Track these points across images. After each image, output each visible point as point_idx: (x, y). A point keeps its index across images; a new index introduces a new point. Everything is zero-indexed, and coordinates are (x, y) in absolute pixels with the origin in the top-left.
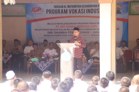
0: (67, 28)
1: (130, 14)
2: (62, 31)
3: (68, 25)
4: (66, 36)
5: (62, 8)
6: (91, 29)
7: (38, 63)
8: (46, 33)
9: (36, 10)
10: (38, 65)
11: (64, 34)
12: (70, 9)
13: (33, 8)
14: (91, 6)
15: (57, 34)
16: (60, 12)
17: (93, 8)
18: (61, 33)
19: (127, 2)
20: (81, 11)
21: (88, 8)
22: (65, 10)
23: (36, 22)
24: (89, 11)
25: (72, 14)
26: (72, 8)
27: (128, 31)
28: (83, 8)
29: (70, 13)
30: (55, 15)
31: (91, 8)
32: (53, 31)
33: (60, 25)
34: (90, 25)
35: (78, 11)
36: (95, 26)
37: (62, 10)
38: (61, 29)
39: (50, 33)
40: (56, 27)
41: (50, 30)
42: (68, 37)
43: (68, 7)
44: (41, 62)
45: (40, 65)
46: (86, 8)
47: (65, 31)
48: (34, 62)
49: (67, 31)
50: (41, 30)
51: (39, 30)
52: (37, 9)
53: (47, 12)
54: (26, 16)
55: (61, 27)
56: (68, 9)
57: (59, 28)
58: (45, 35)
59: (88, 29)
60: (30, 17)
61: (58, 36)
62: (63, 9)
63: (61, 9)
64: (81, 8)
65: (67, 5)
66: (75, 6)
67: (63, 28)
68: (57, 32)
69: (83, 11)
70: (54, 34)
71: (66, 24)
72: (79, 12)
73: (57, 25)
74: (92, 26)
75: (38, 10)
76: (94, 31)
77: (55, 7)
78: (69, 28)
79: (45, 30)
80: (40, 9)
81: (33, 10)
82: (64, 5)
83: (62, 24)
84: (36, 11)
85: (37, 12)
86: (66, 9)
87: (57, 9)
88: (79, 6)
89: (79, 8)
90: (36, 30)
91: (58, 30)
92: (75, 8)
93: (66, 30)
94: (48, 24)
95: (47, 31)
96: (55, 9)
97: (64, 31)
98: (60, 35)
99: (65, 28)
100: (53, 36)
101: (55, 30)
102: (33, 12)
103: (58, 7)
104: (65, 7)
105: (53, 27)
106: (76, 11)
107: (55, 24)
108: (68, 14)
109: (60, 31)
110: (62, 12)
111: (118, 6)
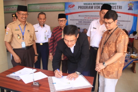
2: (88, 21)
3: (93, 17)
8: (77, 22)
9: (72, 7)
12: (95, 5)
14: (110, 4)
15: (85, 23)
16: (88, 8)
23: (71, 15)
25: (96, 10)
26: (96, 5)
27: (136, 23)
30: (84, 10)
32: (82, 21)
33: (87, 17)
37: (89, 6)
38: (88, 19)
39: (80, 22)
40: (85, 18)
41: (81, 20)
43: (94, 4)
50: (74, 20)
51: (73, 20)
52: (72, 6)
53: (79, 8)
54: (64, 11)
55: (88, 18)
56: (94, 5)
57: (86, 19)
60: (67, 11)
61: (86, 24)
62: (90, 5)
67: (89, 19)
68: (85, 22)
70: (83, 23)
71: (92, 16)
73: (85, 17)
75: (73, 7)
77: (85, 4)
80: (74, 6)
81: (70, 6)
82: (90, 3)
83: (89, 16)
84: (71, 7)
85: (72, 8)
86: (92, 6)
90: (71, 20)
91: (86, 20)
92: (98, 5)
94: (79, 16)
95: (78, 21)
96: (84, 6)
97: (90, 21)
98: (87, 24)
99: (91, 19)
100: (82, 24)
101: (84, 20)
102: (69, 8)
103: (86, 4)
104: (91, 4)
105: (83, 18)
106: (99, 7)
107: (84, 16)
108: (94, 9)
109: (87, 21)
110: (89, 8)
111: (131, 4)
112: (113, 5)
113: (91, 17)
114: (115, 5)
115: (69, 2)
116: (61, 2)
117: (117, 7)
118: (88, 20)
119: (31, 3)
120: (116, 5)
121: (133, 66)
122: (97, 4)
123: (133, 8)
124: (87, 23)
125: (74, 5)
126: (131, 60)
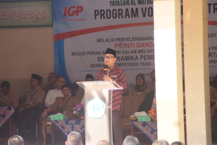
0: (137, 49)
2: (127, 55)
3: (141, 42)
4: (137, 64)
5: (127, 7)
7: (64, 123)
9: (74, 12)
10: (63, 127)
11: (133, 61)
12: (144, 6)
13: (66, 8)
16: (124, 14)
18: (127, 58)
22: (132, 10)
23: (74, 38)
29: (144, 16)
30: (113, 22)
33: (123, 43)
37: (127, 10)
38: (125, 49)
39: (103, 59)
42: (140, 67)
43: (140, 2)
44: (70, 122)
45: (68, 128)
47: (135, 55)
48: (56, 121)
49: (139, 55)
50: (83, 54)
51: (80, 54)
52: (75, 9)
53: (96, 15)
54: (52, 26)
55: (126, 45)
56: (139, 7)
57: (121, 50)
58: (92, 66)
60: (61, 28)
62: (129, 7)
63: (124, 8)
67: (130, 49)
68: (118, 58)
71: (136, 39)
73: (118, 42)
75: (77, 12)
77: (113, 3)
78: (143, 48)
79: (93, 53)
80: (80, 9)
81: (67, 12)
83: (128, 39)
84: (73, 15)
85: (74, 17)
86: (134, 7)
87: (117, 8)
90: (73, 54)
93: (135, 52)
94: (99, 40)
95: (97, 56)
96: (111, 8)
97: (132, 55)
98: (125, 64)
99: (133, 49)
102: (68, 17)
103: (118, 3)
107: (113, 40)
108: (140, 19)
109: (124, 55)
110: (127, 15)
113: (136, 42)
118: (126, 52)
124: (123, 62)
125: (82, 8)
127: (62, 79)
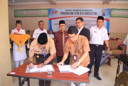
0: (73, 24)
1: (111, 16)
6: (87, 25)
12: (75, 12)
14: (88, 10)
16: (69, 14)
17: (89, 12)
19: (109, 9)
20: (82, 14)
21: (86, 12)
22: (72, 13)
23: (55, 20)
24: (86, 13)
26: (76, 12)
27: (109, 26)
28: (83, 12)
29: (75, 14)
30: (66, 16)
31: (87, 12)
33: (68, 22)
34: (87, 22)
35: (79, 13)
36: (90, 23)
37: (70, 12)
43: (74, 10)
46: (84, 12)
51: (56, 24)
52: (55, 12)
53: (61, 14)
54: (48, 16)
55: (70, 22)
56: (74, 12)
57: (68, 24)
59: (85, 25)
60: (51, 17)
62: (71, 12)
63: (69, 12)
64: (81, 12)
65: (73, 9)
66: (78, 10)
67: (70, 24)
68: (67, 26)
69: (83, 13)
72: (81, 14)
73: (67, 21)
74: (88, 23)
75: (56, 13)
76: (89, 25)
77: (66, 10)
80: (56, 12)
81: (53, 12)
82: (71, 9)
84: (54, 13)
85: (55, 14)
86: (72, 12)
87: (67, 12)
88: (80, 10)
89: (80, 11)
90: (54, 24)
92: (78, 12)
96: (66, 12)
102: (53, 14)
103: (68, 10)
104: (72, 10)
106: (78, 13)
108: (74, 15)
111: (104, 11)
112: (90, 12)
113: (72, 22)
114: (91, 12)
115: (53, 8)
116: (45, 8)
117: (93, 13)
119: (18, 9)
120: (93, 12)
121: (109, 61)
122: (77, 10)
123: (106, 14)
125: (57, 12)
126: (107, 56)
127: (51, 31)
